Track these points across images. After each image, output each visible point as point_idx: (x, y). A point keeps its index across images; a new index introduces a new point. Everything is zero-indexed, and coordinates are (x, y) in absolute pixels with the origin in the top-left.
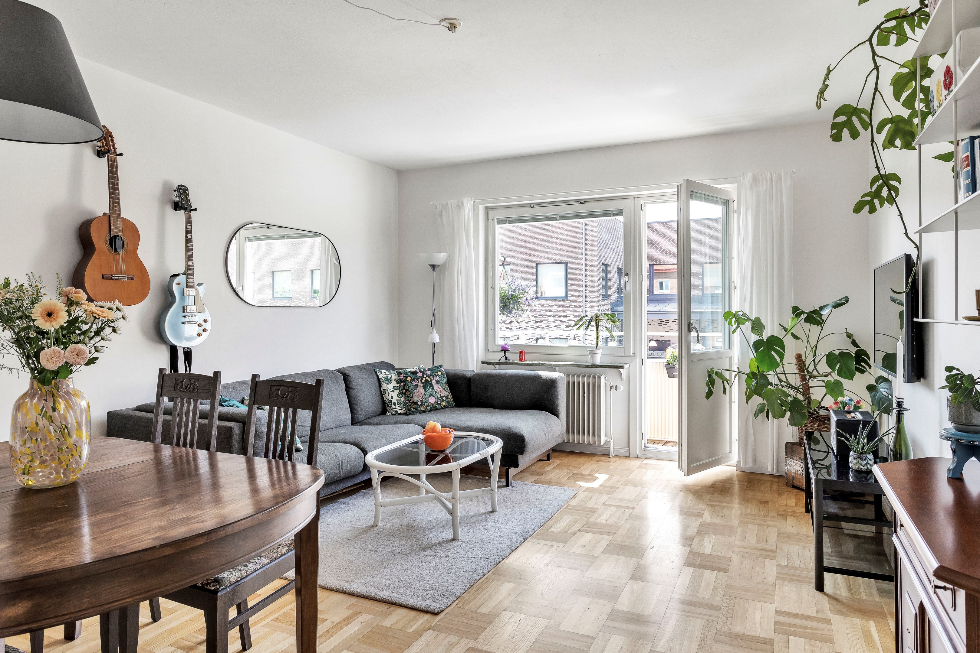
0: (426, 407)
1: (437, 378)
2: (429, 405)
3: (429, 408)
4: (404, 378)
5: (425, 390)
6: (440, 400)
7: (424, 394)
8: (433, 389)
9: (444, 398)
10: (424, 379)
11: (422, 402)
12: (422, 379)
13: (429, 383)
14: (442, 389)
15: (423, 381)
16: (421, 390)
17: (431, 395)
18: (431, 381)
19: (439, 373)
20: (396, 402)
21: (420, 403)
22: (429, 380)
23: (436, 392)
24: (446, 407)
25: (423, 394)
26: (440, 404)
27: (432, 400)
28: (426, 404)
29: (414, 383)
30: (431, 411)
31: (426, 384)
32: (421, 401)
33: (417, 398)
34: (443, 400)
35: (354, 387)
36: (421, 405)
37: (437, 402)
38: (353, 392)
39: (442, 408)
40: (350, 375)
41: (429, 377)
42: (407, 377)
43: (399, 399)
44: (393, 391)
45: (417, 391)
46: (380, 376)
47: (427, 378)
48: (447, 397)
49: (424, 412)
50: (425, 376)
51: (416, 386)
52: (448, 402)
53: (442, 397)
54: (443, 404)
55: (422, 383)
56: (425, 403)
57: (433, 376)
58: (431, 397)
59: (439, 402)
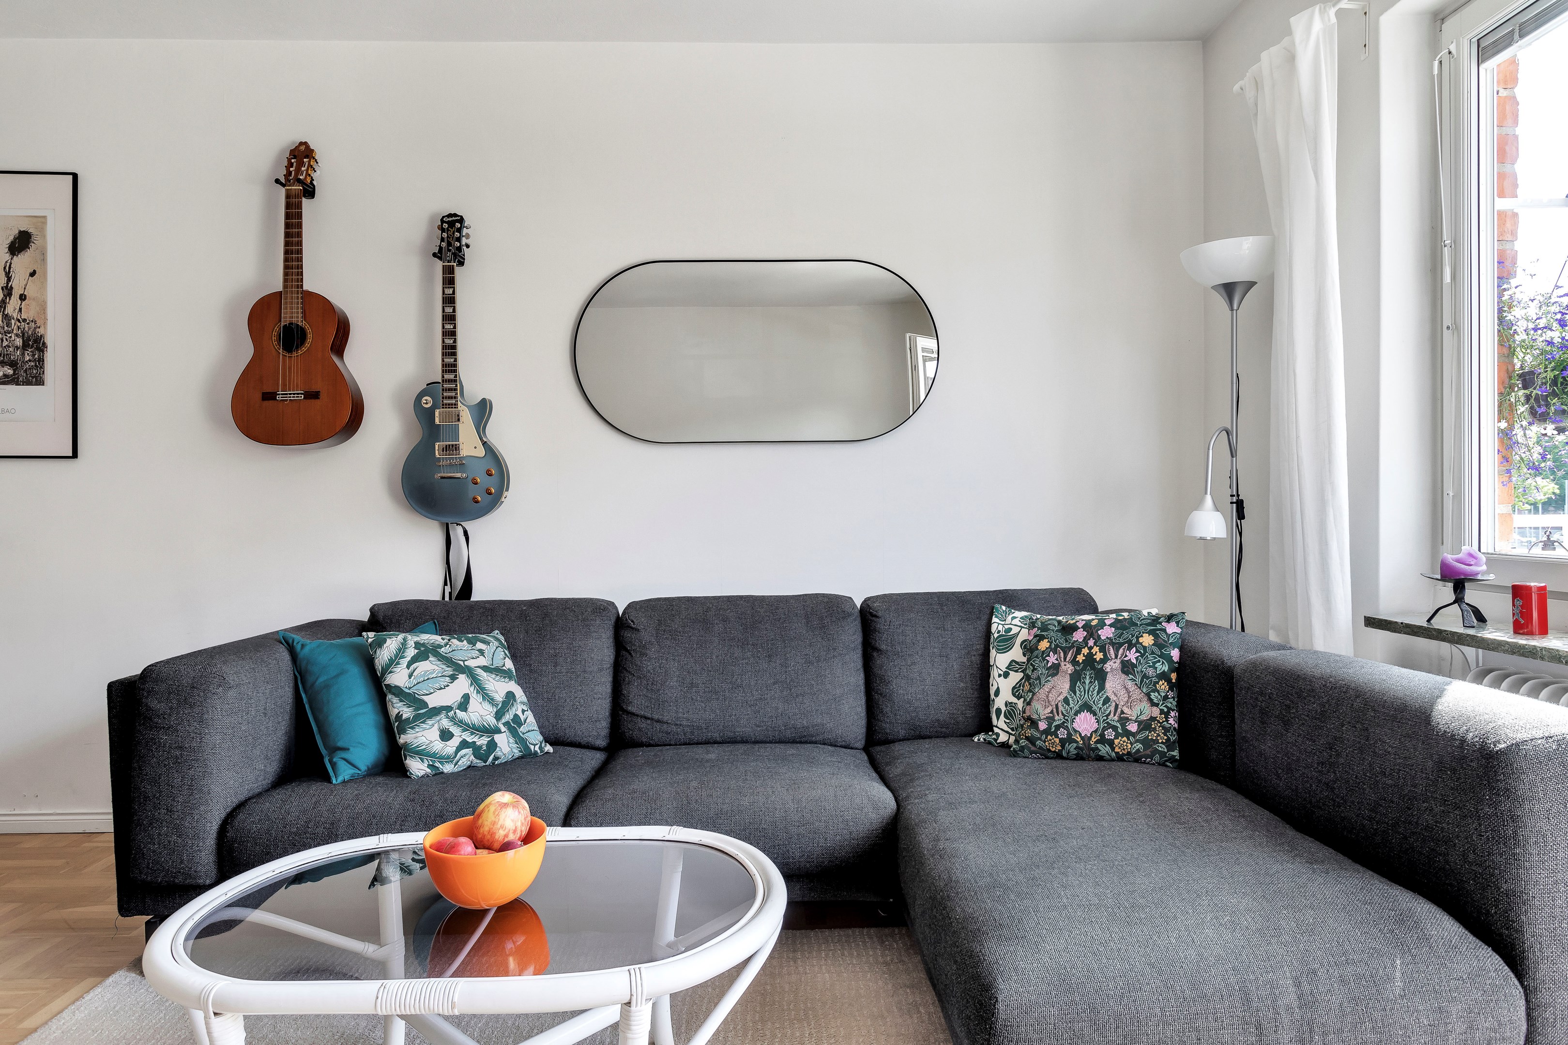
0: (1063, 742)
1: (1132, 656)
2: (1070, 739)
3: (1071, 748)
4: (1035, 640)
5: (1073, 689)
6: (1115, 728)
7: (1066, 701)
8: (1102, 688)
9: (1133, 727)
10: (1085, 651)
11: (1050, 725)
12: (1079, 652)
13: (1093, 668)
14: (1136, 694)
15: (1080, 658)
16: (1062, 684)
17: (1086, 707)
18: (1105, 660)
19: (1147, 640)
20: (1003, 709)
21: (1043, 726)
22: (1099, 656)
23: (1107, 700)
24: (1135, 758)
25: (1061, 698)
26: (1111, 743)
27: (1085, 724)
28: (1062, 733)
29: (1052, 659)
30: (1079, 757)
31: (1084, 669)
32: (1050, 720)
33: (1040, 711)
34: (1128, 734)
35: (883, 647)
36: (1047, 732)
37: (1102, 735)
38: (879, 660)
39: (1120, 758)
40: (880, 614)
41: (1103, 649)
42: (1040, 638)
43: (1014, 700)
44: (1006, 675)
45: (1047, 687)
46: (994, 628)
47: (1096, 649)
48: (1146, 725)
49: (1059, 756)
50: (1091, 642)
51: (1055, 669)
52: (1146, 742)
53: (1124, 720)
54: (1123, 745)
55: (1074, 662)
56: (1058, 727)
57: (1117, 646)
58: (1085, 716)
59: (1110, 734)
